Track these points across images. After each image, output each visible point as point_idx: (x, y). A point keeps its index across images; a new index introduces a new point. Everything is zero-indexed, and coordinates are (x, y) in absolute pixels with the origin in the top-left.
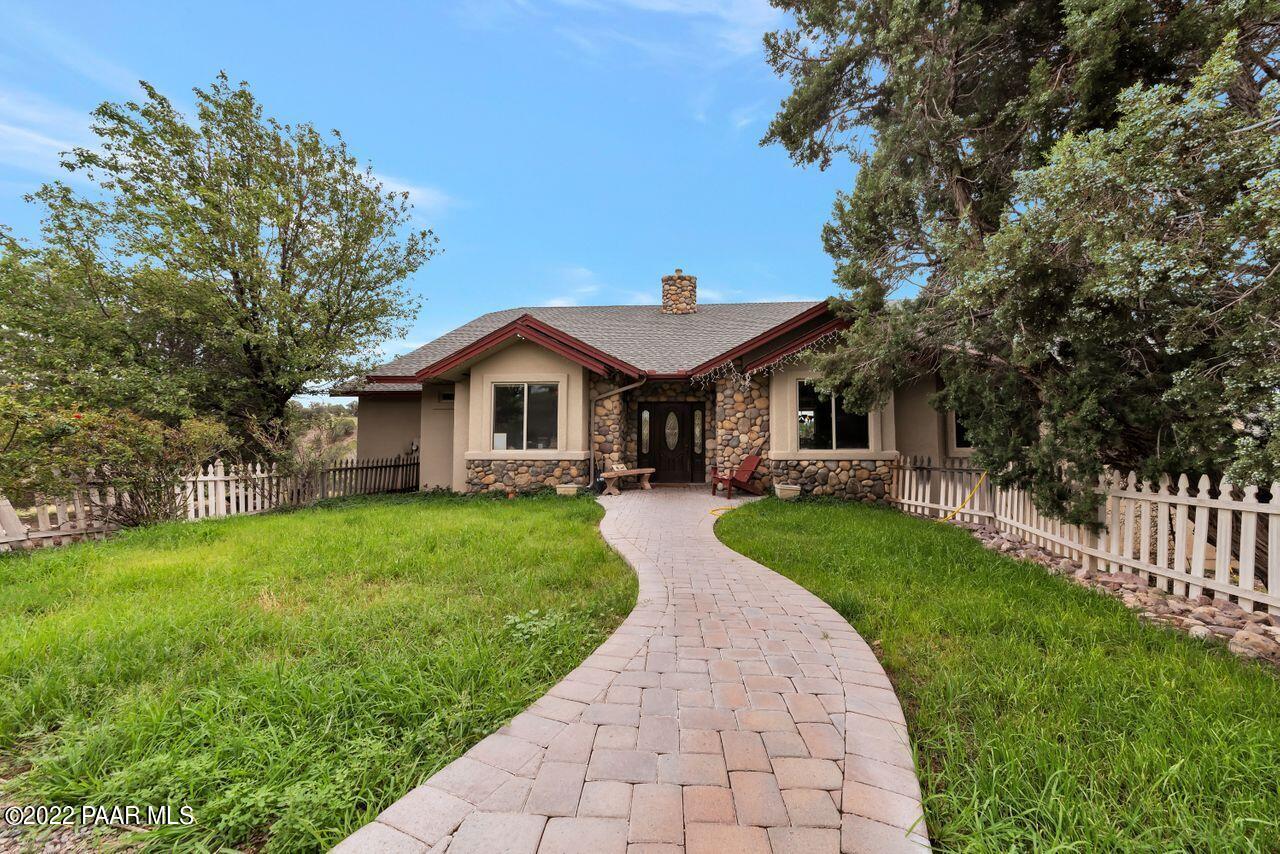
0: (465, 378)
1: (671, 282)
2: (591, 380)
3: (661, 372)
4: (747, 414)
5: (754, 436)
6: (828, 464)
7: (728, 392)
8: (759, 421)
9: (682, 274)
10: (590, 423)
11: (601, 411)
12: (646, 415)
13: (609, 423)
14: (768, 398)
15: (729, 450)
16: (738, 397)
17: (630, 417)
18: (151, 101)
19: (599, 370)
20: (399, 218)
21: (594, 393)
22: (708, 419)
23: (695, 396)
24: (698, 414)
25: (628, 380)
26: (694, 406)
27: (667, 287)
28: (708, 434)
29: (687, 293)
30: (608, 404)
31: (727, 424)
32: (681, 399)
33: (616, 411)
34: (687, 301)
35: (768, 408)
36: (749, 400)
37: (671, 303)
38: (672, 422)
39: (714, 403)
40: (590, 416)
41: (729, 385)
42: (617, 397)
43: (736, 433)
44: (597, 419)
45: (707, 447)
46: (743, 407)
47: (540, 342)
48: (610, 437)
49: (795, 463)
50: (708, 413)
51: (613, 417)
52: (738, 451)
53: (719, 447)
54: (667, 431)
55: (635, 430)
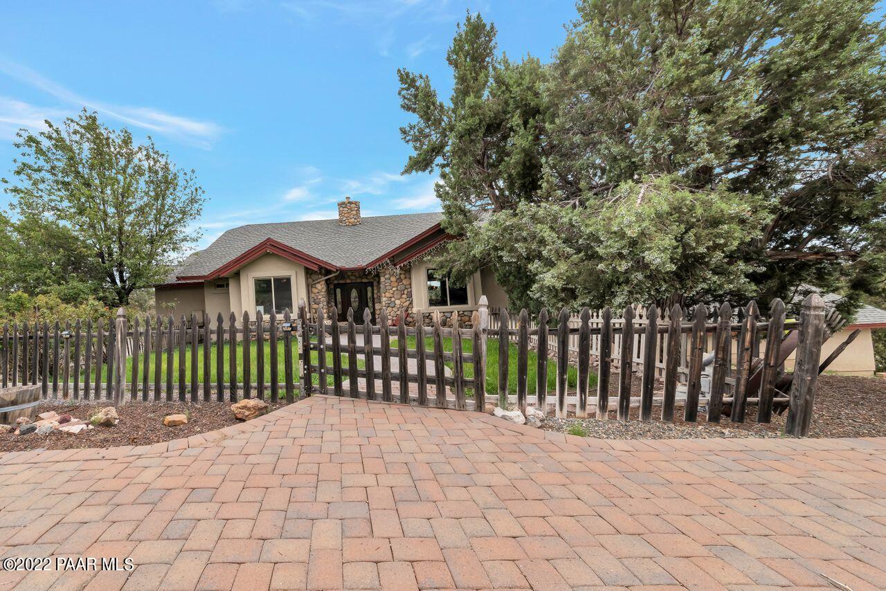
0: (237, 275)
1: (343, 206)
2: (309, 273)
3: (347, 267)
4: (399, 288)
5: (404, 300)
6: (446, 314)
7: (387, 276)
8: (406, 292)
9: (350, 200)
10: (309, 297)
11: (315, 290)
12: (338, 291)
13: (320, 297)
14: (410, 278)
15: (389, 309)
16: (393, 279)
17: (330, 293)
18: (51, 130)
19: (315, 268)
20: (189, 184)
21: (310, 280)
22: (375, 292)
23: (367, 278)
24: (369, 289)
25: (328, 272)
26: (367, 284)
27: (341, 209)
28: (376, 301)
29: (354, 212)
30: (319, 286)
31: (387, 294)
32: (359, 281)
33: (324, 290)
34: (355, 217)
35: (410, 284)
36: (399, 280)
37: (345, 219)
38: (354, 293)
39: (379, 283)
40: (309, 293)
41: (387, 272)
42: (324, 282)
43: (393, 299)
44: (313, 295)
45: (376, 308)
46: (396, 284)
47: (280, 254)
48: (321, 305)
49: (428, 315)
50: (375, 288)
51: (323, 293)
52: (395, 309)
53: (384, 308)
54: (352, 300)
55: (333, 300)
